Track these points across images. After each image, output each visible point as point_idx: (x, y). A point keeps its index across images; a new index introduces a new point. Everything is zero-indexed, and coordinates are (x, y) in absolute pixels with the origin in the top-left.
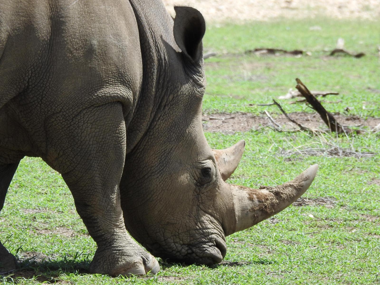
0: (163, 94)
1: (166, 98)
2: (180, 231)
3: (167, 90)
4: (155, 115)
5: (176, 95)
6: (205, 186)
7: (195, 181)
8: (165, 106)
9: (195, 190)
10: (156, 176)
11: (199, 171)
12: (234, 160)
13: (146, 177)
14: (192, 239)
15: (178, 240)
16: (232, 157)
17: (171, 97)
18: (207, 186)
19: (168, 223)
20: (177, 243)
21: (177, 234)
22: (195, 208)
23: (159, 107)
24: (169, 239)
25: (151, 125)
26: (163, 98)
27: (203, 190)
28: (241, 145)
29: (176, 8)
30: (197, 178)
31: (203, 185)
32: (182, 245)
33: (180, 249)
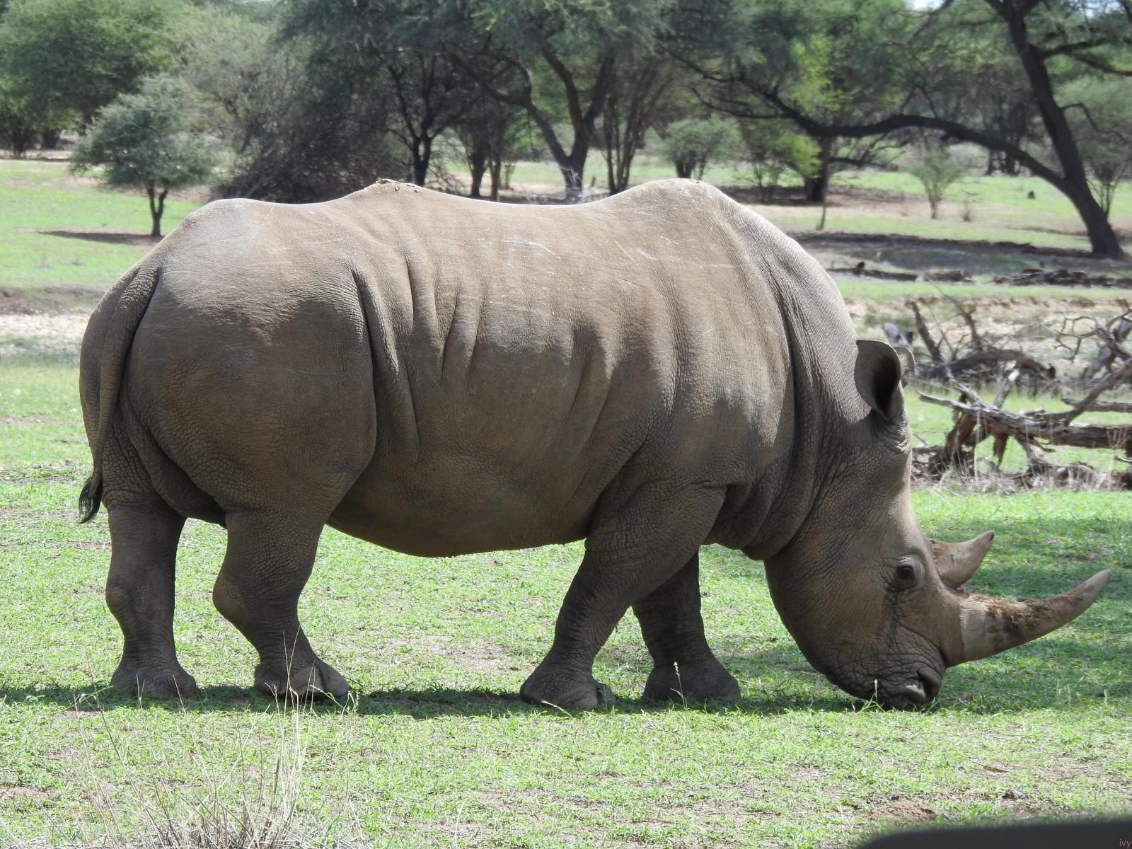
0: (830, 460)
1: (834, 467)
2: (863, 655)
3: (836, 456)
4: (820, 490)
5: (850, 464)
6: (906, 592)
7: (887, 585)
8: (834, 478)
9: (887, 597)
10: (821, 575)
11: (893, 570)
12: (969, 558)
13: (807, 576)
14: (881, 667)
15: (859, 668)
16: (967, 555)
17: (843, 467)
18: (910, 593)
19: (844, 642)
20: (858, 672)
21: (858, 658)
22: (888, 623)
23: (824, 478)
24: (846, 667)
25: (814, 504)
26: (829, 468)
27: (903, 597)
28: (986, 537)
29: (859, 342)
30: (889, 581)
31: (903, 590)
32: (866, 676)
33: (861, 681)
